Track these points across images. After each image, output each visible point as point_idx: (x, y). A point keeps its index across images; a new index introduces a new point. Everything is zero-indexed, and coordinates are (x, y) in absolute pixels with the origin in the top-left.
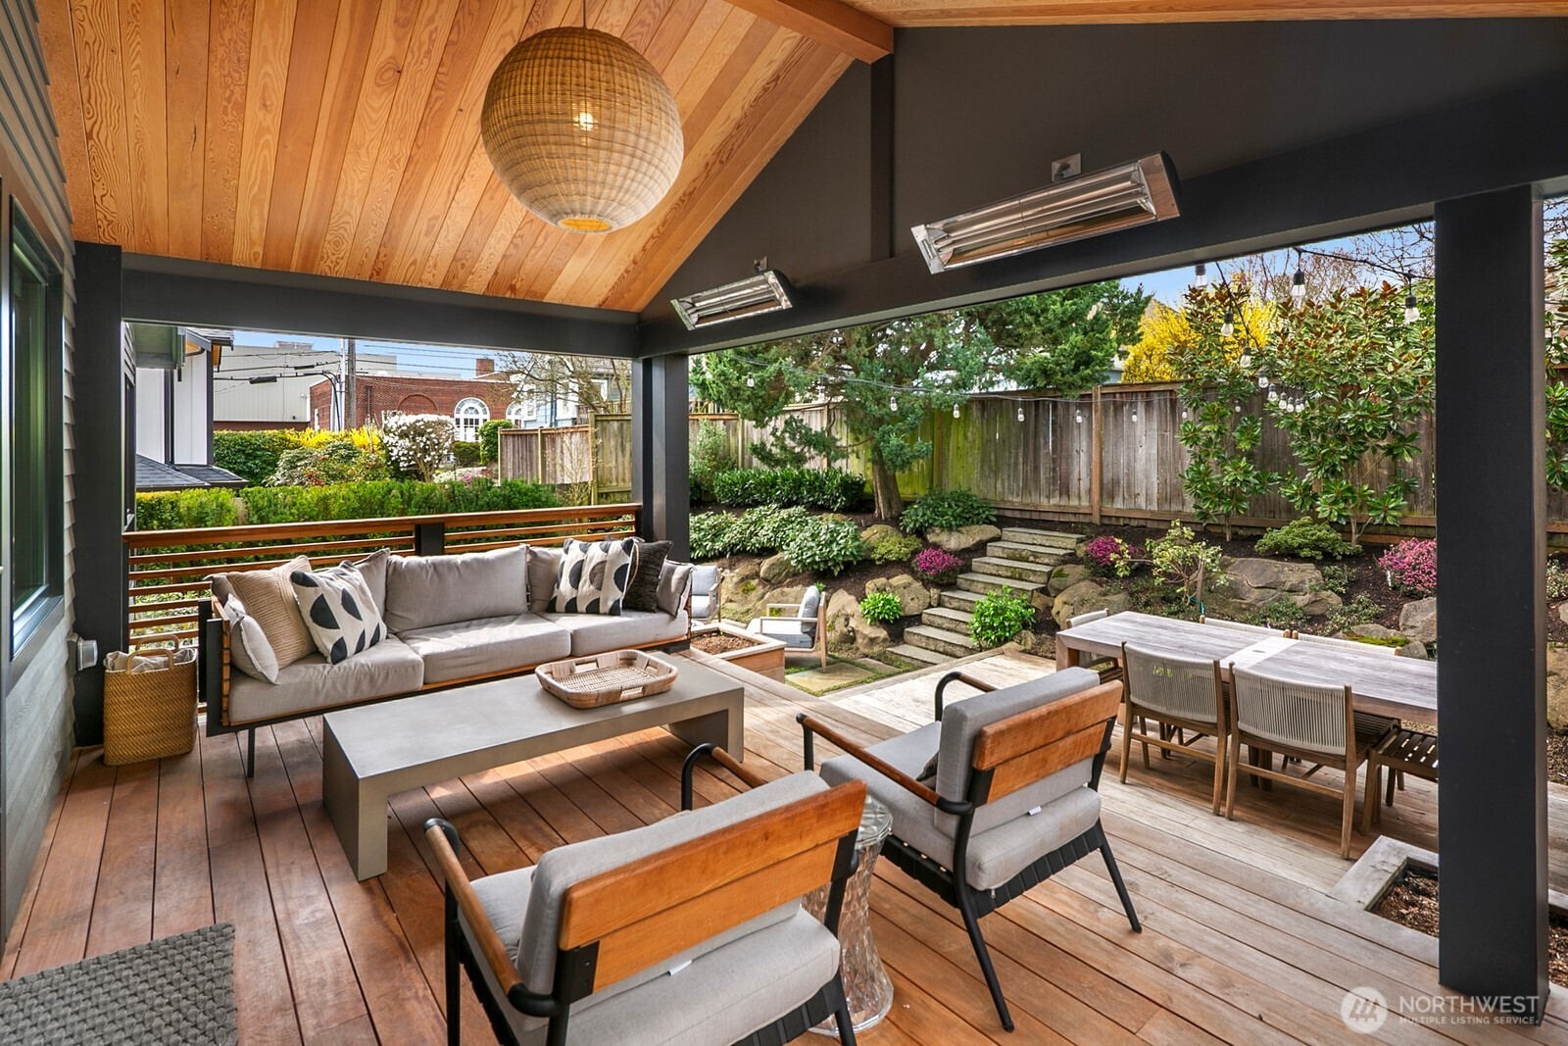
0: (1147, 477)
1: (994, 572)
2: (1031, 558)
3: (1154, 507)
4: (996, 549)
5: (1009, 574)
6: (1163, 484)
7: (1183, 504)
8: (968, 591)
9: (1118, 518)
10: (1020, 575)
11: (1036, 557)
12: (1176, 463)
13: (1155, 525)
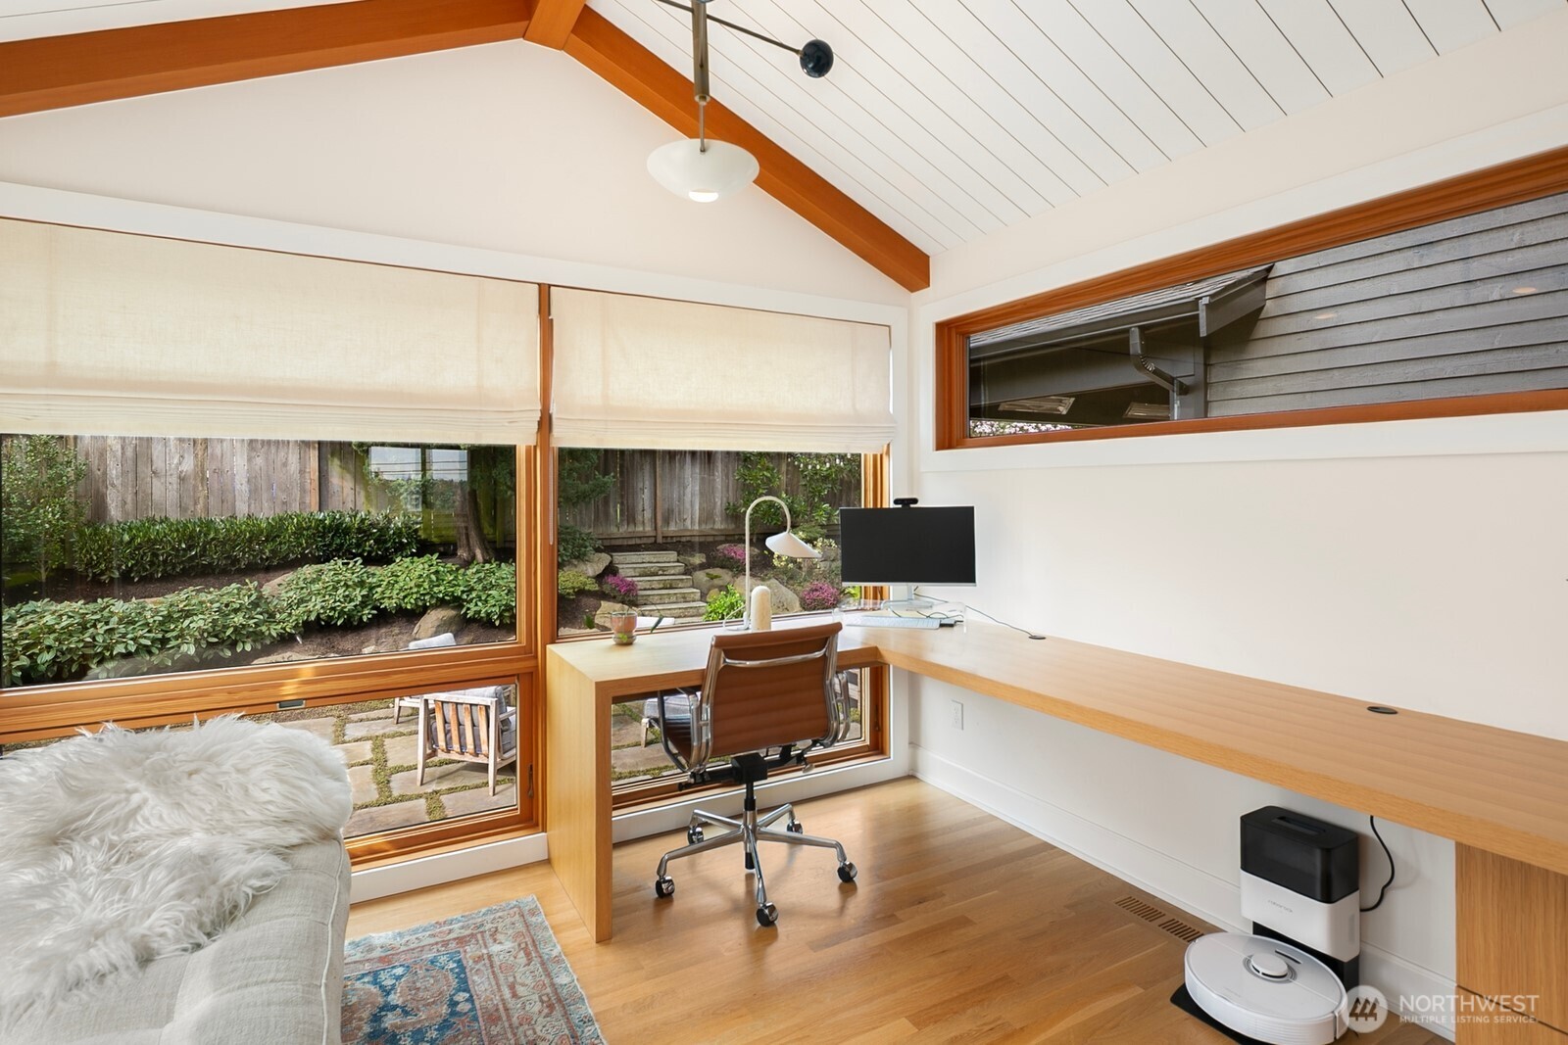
0: (692, 506)
1: (648, 587)
2: (660, 572)
3: (696, 527)
4: (628, 570)
5: (661, 586)
7: (714, 523)
8: (645, 604)
9: (672, 537)
10: (671, 585)
11: (664, 571)
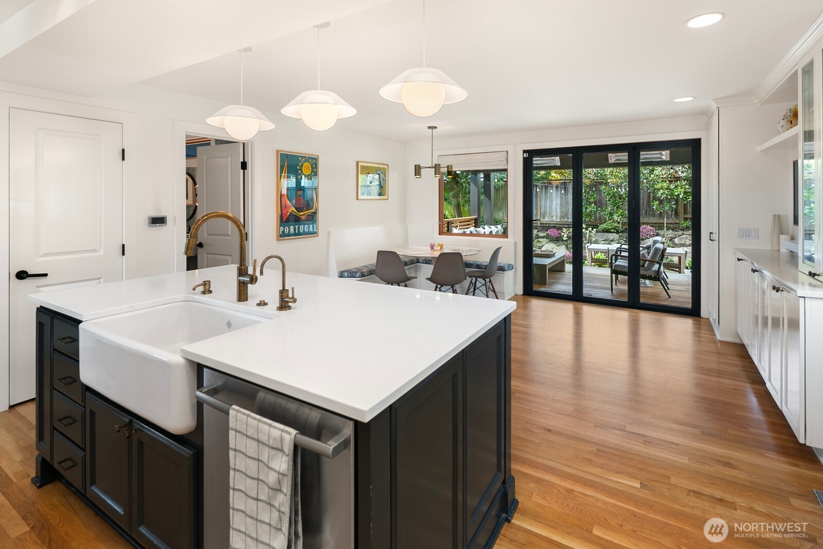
6: (561, 212)
12: (566, 205)
13: (559, 226)
